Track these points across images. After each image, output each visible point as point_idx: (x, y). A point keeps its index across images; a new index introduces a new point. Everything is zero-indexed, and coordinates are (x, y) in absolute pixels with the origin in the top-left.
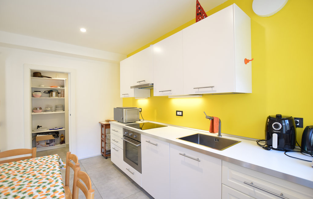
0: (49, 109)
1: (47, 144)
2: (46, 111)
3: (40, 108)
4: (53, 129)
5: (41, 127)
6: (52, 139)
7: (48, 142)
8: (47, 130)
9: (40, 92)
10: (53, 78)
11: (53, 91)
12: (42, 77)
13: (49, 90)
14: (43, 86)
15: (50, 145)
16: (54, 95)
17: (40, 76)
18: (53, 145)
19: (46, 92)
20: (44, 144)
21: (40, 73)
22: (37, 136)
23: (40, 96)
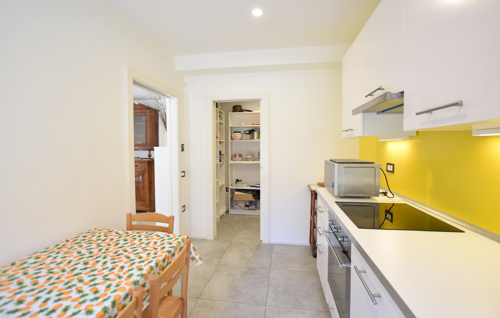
0: (250, 157)
1: (246, 206)
2: (246, 159)
3: (240, 156)
4: (254, 186)
5: (241, 181)
6: (252, 201)
7: (248, 204)
8: (248, 186)
9: (240, 132)
10: (254, 112)
11: (254, 131)
12: (242, 111)
13: (250, 129)
14: (243, 125)
15: (250, 208)
16: (255, 137)
17: (240, 110)
18: (252, 210)
19: (246, 132)
20: (243, 205)
21: (240, 106)
22: (236, 193)
23: (240, 138)
